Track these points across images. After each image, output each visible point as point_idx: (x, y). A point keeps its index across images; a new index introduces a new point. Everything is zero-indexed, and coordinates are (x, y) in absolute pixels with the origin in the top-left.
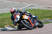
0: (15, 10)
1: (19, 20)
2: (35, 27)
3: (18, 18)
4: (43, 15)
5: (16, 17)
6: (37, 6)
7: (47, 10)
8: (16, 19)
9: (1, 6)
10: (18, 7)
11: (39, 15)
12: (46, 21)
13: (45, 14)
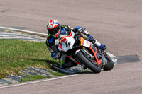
4: (26, 56)
5: (65, 39)
6: (10, 32)
7: (37, 43)
11: (14, 55)
12: (33, 72)
13: (31, 54)
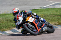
0: (18, 11)
1: (21, 23)
2: (42, 32)
3: (20, 21)
5: (18, 18)
8: (18, 21)
9: (21, 3)
10: (40, 5)
